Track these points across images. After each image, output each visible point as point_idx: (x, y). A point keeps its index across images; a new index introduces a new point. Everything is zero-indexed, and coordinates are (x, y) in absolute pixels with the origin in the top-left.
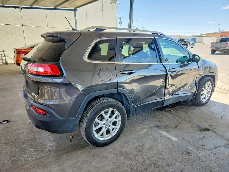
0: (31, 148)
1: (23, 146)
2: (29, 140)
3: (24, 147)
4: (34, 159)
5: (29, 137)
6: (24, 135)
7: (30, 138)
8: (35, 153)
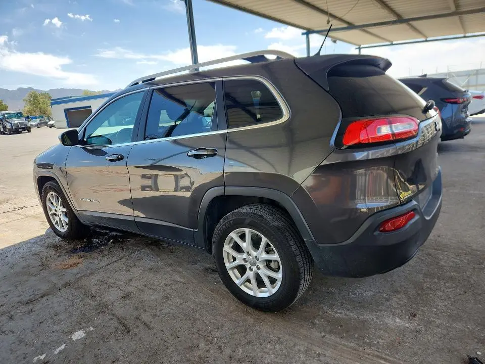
0: (442, 266)
1: (454, 274)
2: (439, 278)
3: (452, 272)
4: (446, 253)
5: (435, 282)
6: (443, 292)
7: (436, 280)
8: (441, 257)
